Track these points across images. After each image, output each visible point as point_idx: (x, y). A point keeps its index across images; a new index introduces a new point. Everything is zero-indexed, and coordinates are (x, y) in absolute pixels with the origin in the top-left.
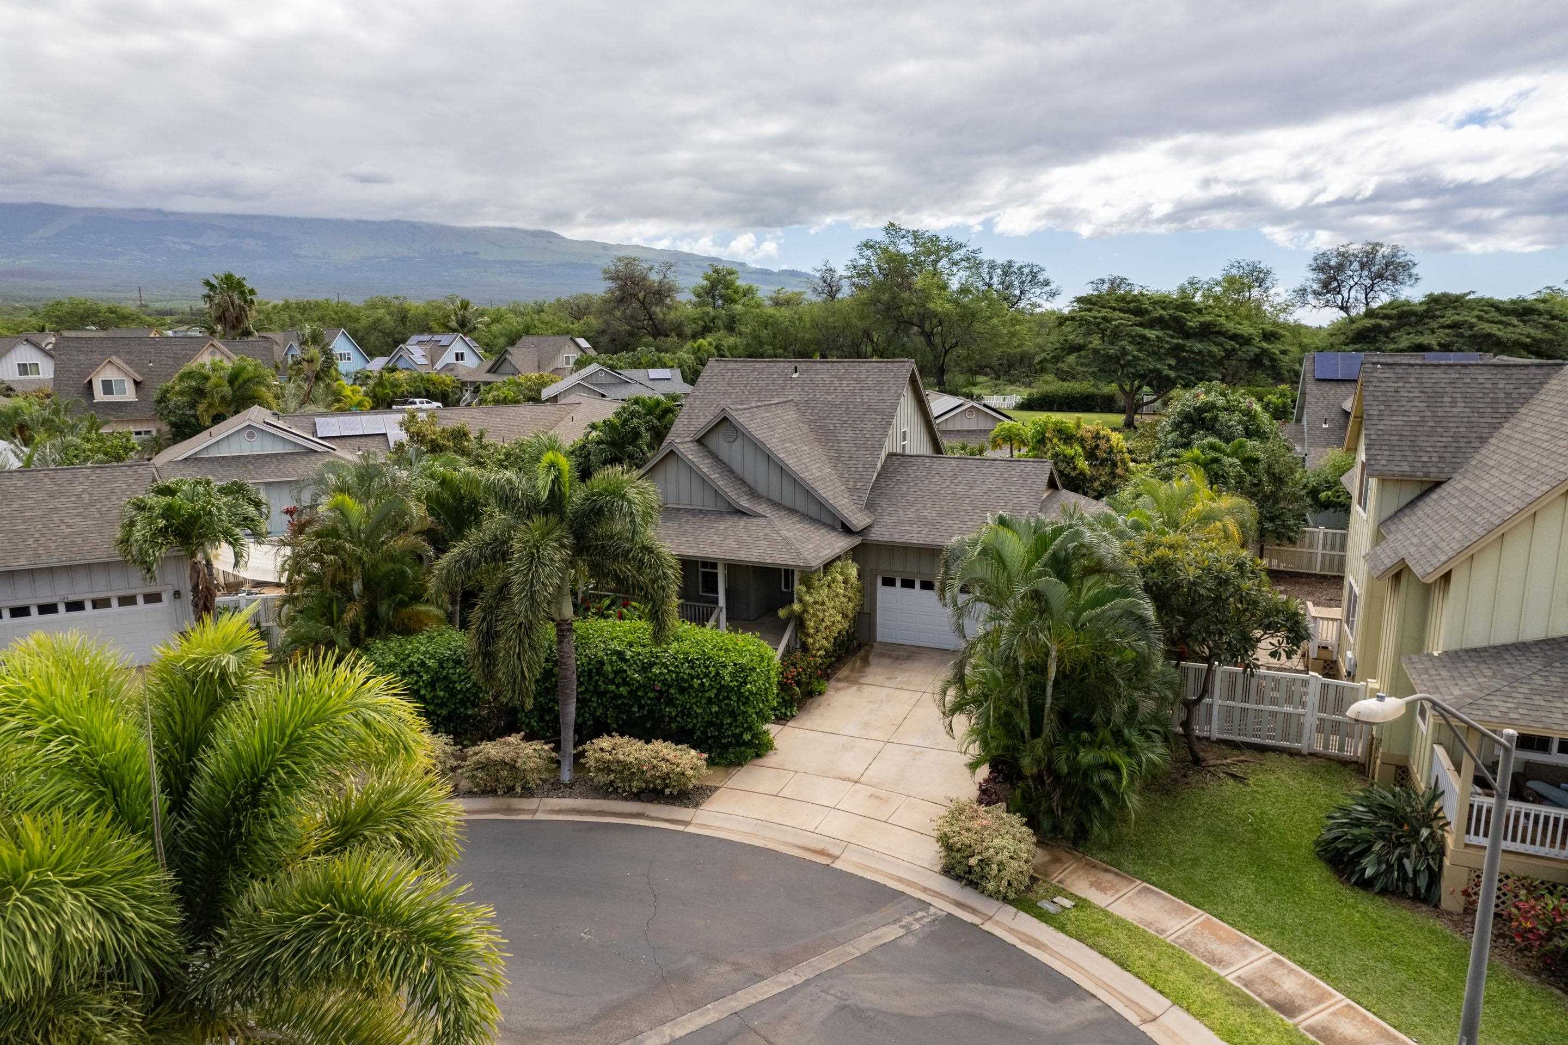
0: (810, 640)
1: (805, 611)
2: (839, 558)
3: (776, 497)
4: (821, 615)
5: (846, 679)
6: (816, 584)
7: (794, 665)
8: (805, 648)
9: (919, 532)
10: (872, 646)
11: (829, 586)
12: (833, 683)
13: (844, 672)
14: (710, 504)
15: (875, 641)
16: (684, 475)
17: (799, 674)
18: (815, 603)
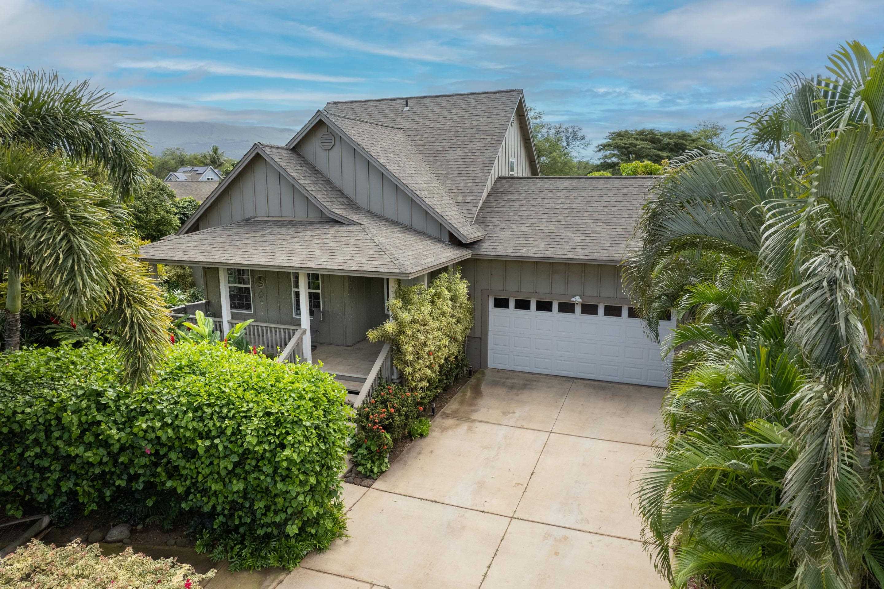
0: (409, 370)
1: (401, 332)
2: (445, 269)
3: (376, 208)
4: (422, 338)
5: (454, 415)
6: (416, 298)
7: (384, 403)
8: (402, 380)
9: (537, 246)
10: (483, 374)
11: (432, 302)
12: (438, 420)
13: (452, 406)
14: (301, 213)
15: (486, 367)
16: (273, 182)
17: (390, 416)
18: (414, 321)
